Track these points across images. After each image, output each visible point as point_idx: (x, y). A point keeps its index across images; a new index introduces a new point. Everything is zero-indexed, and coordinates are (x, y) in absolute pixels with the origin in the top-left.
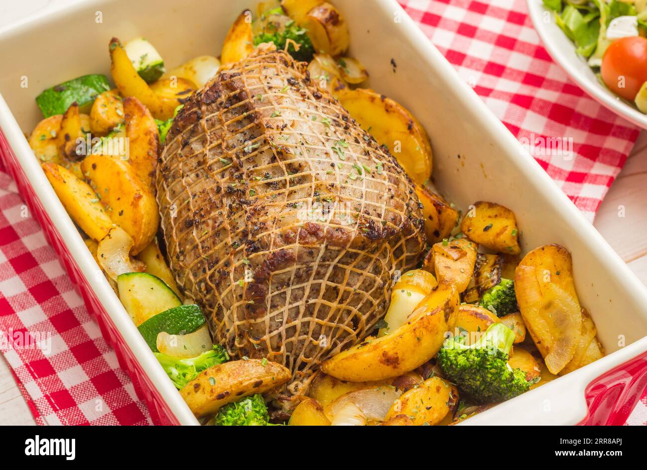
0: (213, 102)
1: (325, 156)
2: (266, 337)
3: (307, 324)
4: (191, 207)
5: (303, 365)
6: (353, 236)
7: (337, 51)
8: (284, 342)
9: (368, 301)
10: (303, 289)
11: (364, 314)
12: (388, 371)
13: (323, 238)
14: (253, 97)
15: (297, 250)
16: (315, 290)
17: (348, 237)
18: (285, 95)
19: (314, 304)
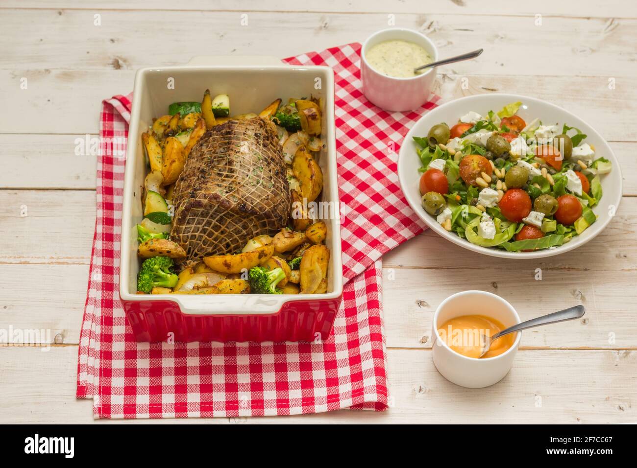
0: (220, 131)
1: (247, 171)
2: (181, 235)
3: (202, 237)
4: (187, 172)
5: (196, 255)
6: (233, 206)
7: (313, 133)
8: (189, 240)
9: (236, 238)
10: (203, 220)
11: (233, 244)
12: (225, 269)
13: (219, 202)
14: (234, 135)
15: (205, 202)
16: (209, 223)
17: (230, 206)
18: (248, 139)
19: (207, 229)
